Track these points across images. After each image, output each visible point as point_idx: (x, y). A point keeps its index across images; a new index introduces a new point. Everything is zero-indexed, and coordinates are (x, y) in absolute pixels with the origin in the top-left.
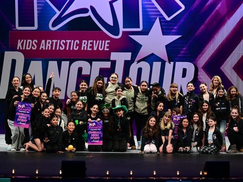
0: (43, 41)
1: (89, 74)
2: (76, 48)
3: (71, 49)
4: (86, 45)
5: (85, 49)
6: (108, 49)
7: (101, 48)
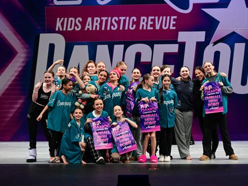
0: (90, 19)
1: (150, 61)
2: (132, 27)
3: (126, 28)
4: (145, 23)
5: (145, 28)
6: (174, 28)
7: (165, 26)
